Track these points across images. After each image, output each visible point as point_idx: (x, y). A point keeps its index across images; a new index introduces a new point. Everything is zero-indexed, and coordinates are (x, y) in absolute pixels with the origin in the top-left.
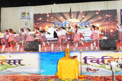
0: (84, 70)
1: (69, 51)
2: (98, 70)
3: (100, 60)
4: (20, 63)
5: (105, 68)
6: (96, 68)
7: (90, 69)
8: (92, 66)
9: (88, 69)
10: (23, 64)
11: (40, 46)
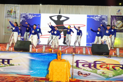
0: (75, 74)
1: (61, 53)
2: (89, 74)
3: (92, 65)
4: (8, 63)
5: (96, 73)
6: (87, 73)
7: (82, 74)
8: (84, 70)
9: (79, 73)
10: (12, 64)
11: (31, 46)
